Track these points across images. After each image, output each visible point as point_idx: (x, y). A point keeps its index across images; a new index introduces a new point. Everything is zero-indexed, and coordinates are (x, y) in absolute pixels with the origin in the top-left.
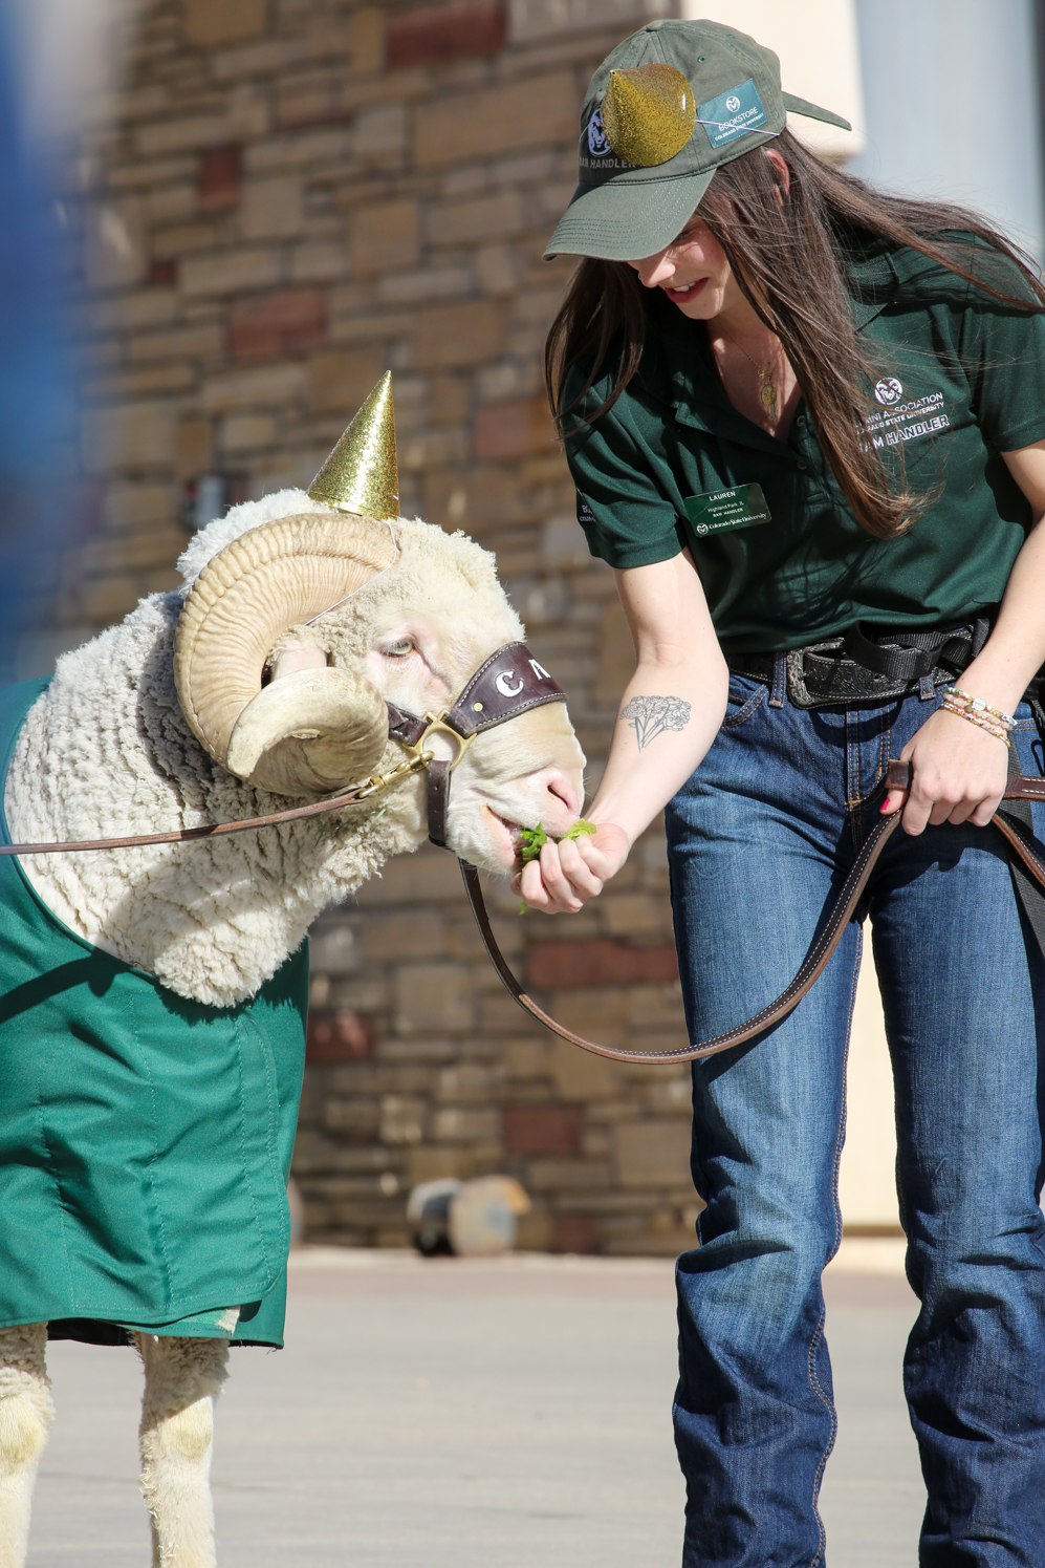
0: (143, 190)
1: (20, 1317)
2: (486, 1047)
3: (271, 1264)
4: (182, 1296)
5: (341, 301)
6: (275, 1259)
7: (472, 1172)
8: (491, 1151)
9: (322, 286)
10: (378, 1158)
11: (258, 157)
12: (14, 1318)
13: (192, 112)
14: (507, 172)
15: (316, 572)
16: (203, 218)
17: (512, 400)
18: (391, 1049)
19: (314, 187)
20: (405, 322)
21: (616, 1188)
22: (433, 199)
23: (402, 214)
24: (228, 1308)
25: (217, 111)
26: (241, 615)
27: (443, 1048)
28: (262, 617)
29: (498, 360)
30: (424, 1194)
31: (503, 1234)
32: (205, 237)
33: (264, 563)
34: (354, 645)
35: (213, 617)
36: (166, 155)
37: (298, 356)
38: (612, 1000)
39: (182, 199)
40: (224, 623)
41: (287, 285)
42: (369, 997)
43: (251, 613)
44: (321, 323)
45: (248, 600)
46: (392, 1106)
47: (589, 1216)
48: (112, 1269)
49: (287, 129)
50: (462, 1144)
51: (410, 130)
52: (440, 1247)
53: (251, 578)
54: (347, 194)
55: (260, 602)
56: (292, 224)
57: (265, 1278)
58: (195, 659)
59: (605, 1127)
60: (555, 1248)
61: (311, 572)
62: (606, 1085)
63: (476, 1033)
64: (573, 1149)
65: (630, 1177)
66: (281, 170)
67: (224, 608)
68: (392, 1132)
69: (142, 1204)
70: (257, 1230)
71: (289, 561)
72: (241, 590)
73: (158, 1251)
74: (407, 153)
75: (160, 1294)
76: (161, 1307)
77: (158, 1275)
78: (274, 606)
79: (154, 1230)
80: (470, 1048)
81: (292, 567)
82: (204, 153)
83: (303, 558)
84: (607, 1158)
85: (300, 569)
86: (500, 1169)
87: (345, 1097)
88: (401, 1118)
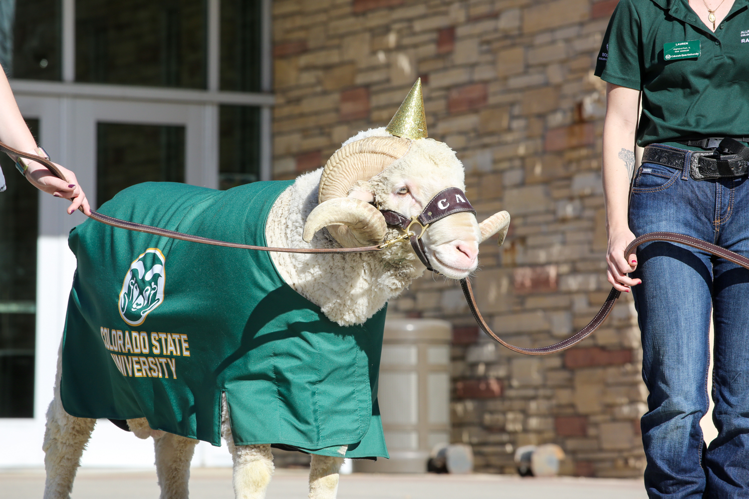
0: (415, 46)
1: (258, 441)
2: (548, 392)
3: (362, 429)
4: (324, 439)
5: (493, 88)
6: (364, 427)
7: (543, 442)
8: (550, 435)
9: (485, 82)
10: (505, 437)
11: (461, 31)
12: (255, 441)
13: (436, 14)
14: (560, 35)
15: (369, 160)
16: (439, 57)
17: (560, 127)
18: (511, 393)
19: (483, 43)
20: (518, 96)
21: (601, 450)
22: (530, 46)
23: (518, 52)
24: (343, 445)
25: (445, 13)
26: (338, 178)
27: (530, 393)
28: (346, 179)
29: (554, 111)
30: (521, 451)
31: (554, 468)
32: (440, 64)
33: (347, 157)
34: (383, 190)
35: (328, 179)
36: (424, 32)
37: (475, 111)
38: (599, 373)
39: (431, 49)
40: (331, 181)
41: (471, 83)
42: (501, 372)
43: (341, 177)
44: (485, 98)
45: (341, 172)
46: (510, 416)
47: (590, 462)
48: (297, 426)
49: (473, 20)
50: (538, 432)
51: (522, 19)
52: (528, 473)
53: (342, 163)
54: (496, 45)
55: (345, 172)
56: (474, 58)
57: (359, 434)
58: (322, 196)
59: (596, 425)
60: (576, 475)
61: (366, 160)
62: (596, 408)
63: (544, 386)
64: (584, 434)
65: (606, 446)
66: (470, 36)
67: (332, 175)
68: (510, 427)
69: (311, 400)
70: (358, 414)
71: (357, 155)
72: (338, 168)
73: (316, 420)
74: (520, 28)
75: (315, 437)
76: (315, 442)
77: (315, 429)
78: (351, 174)
79: (315, 411)
80: (541, 392)
81: (358, 158)
82: (439, 30)
83: (363, 154)
84: (597, 438)
85: (362, 159)
86: (554, 441)
87: (492, 412)
88: (514, 421)
